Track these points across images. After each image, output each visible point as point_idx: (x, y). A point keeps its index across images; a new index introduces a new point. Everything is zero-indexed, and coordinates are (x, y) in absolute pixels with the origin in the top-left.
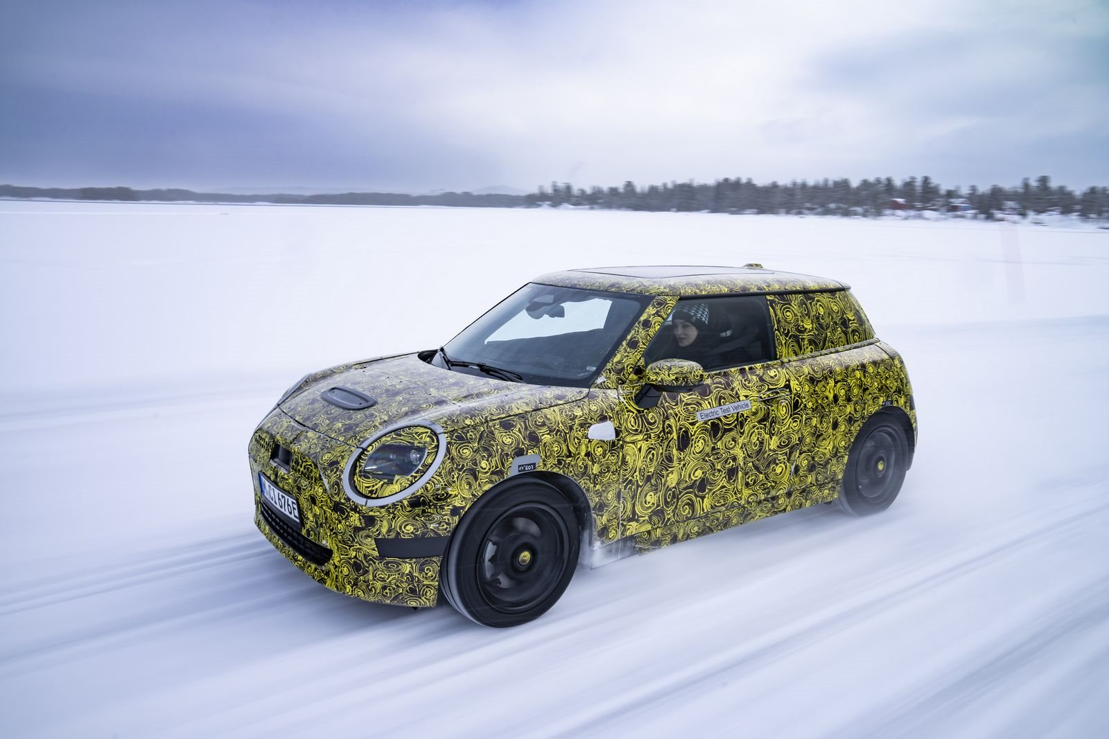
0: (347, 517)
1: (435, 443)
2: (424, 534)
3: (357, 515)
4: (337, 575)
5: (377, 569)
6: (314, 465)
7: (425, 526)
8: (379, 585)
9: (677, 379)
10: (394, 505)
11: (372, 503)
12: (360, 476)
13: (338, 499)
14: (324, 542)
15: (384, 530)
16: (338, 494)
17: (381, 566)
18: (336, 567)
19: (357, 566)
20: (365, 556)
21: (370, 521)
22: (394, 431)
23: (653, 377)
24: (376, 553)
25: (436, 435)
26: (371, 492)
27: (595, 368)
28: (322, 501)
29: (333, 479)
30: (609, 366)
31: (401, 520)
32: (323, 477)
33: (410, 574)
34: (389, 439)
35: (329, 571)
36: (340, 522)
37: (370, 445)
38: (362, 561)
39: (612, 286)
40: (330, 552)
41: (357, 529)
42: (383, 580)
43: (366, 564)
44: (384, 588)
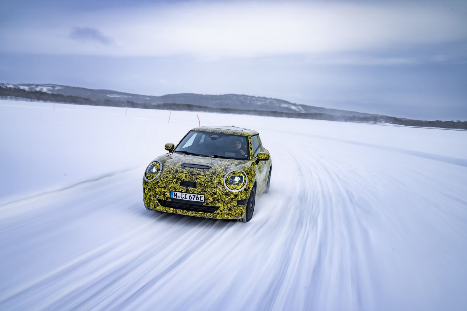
0: (230, 196)
1: (244, 175)
2: (246, 198)
3: (233, 195)
4: (222, 214)
5: (235, 209)
6: (212, 183)
7: (247, 196)
8: (234, 214)
9: (266, 157)
10: (241, 191)
11: (236, 191)
12: (229, 185)
13: (226, 192)
14: (217, 205)
15: (239, 198)
16: (225, 190)
17: (236, 208)
18: (222, 211)
19: (230, 209)
20: (233, 206)
21: (236, 196)
22: (232, 173)
23: (261, 157)
24: (236, 205)
25: (243, 172)
26: (234, 188)
27: (247, 155)
28: (219, 193)
29: (222, 186)
30: (250, 155)
31: (243, 194)
32: (219, 187)
33: (242, 210)
34: (232, 175)
35: (218, 213)
36: (227, 198)
37: (227, 177)
38: (232, 208)
39: (234, 133)
40: (218, 208)
41: (233, 199)
42: (236, 212)
43: (233, 208)
44: (236, 214)
